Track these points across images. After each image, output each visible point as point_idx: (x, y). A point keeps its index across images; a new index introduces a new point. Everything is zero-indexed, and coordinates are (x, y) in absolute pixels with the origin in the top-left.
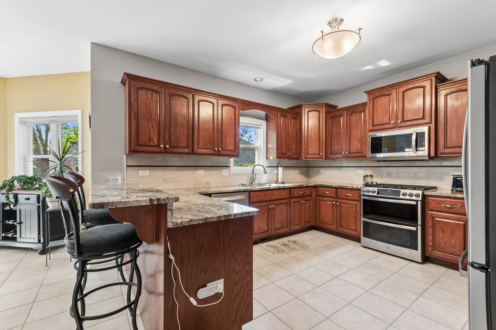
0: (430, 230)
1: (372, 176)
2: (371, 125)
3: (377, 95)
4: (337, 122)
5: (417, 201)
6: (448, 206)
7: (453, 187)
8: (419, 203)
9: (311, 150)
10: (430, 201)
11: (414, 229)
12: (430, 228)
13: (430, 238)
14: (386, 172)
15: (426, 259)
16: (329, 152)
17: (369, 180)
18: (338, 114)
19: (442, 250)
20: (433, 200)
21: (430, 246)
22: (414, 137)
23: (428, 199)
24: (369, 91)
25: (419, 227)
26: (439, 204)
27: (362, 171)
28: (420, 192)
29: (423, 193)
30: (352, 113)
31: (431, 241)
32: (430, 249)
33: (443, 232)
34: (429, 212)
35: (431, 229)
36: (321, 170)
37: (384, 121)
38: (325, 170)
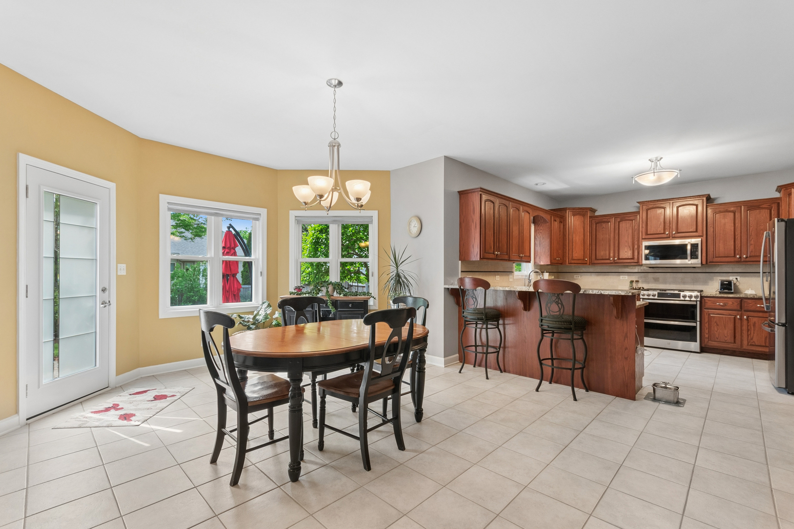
0: (707, 325)
1: (637, 281)
2: (644, 233)
3: (650, 206)
4: (603, 228)
5: (697, 301)
6: (721, 304)
7: (721, 290)
8: (698, 302)
9: (576, 255)
10: (706, 301)
11: (694, 324)
12: (706, 323)
13: (707, 331)
14: (653, 278)
15: (703, 350)
16: (594, 257)
17: (635, 285)
18: (604, 220)
19: (716, 340)
20: (709, 300)
21: (706, 338)
22: (689, 247)
23: (705, 300)
24: (641, 202)
25: (698, 323)
26: (714, 303)
27: (627, 277)
28: (699, 294)
29: (701, 294)
30: (621, 221)
31: (707, 334)
32: (706, 340)
33: (717, 325)
34: (705, 310)
35: (708, 323)
36: (575, 276)
37: (659, 231)
38: (581, 276)
